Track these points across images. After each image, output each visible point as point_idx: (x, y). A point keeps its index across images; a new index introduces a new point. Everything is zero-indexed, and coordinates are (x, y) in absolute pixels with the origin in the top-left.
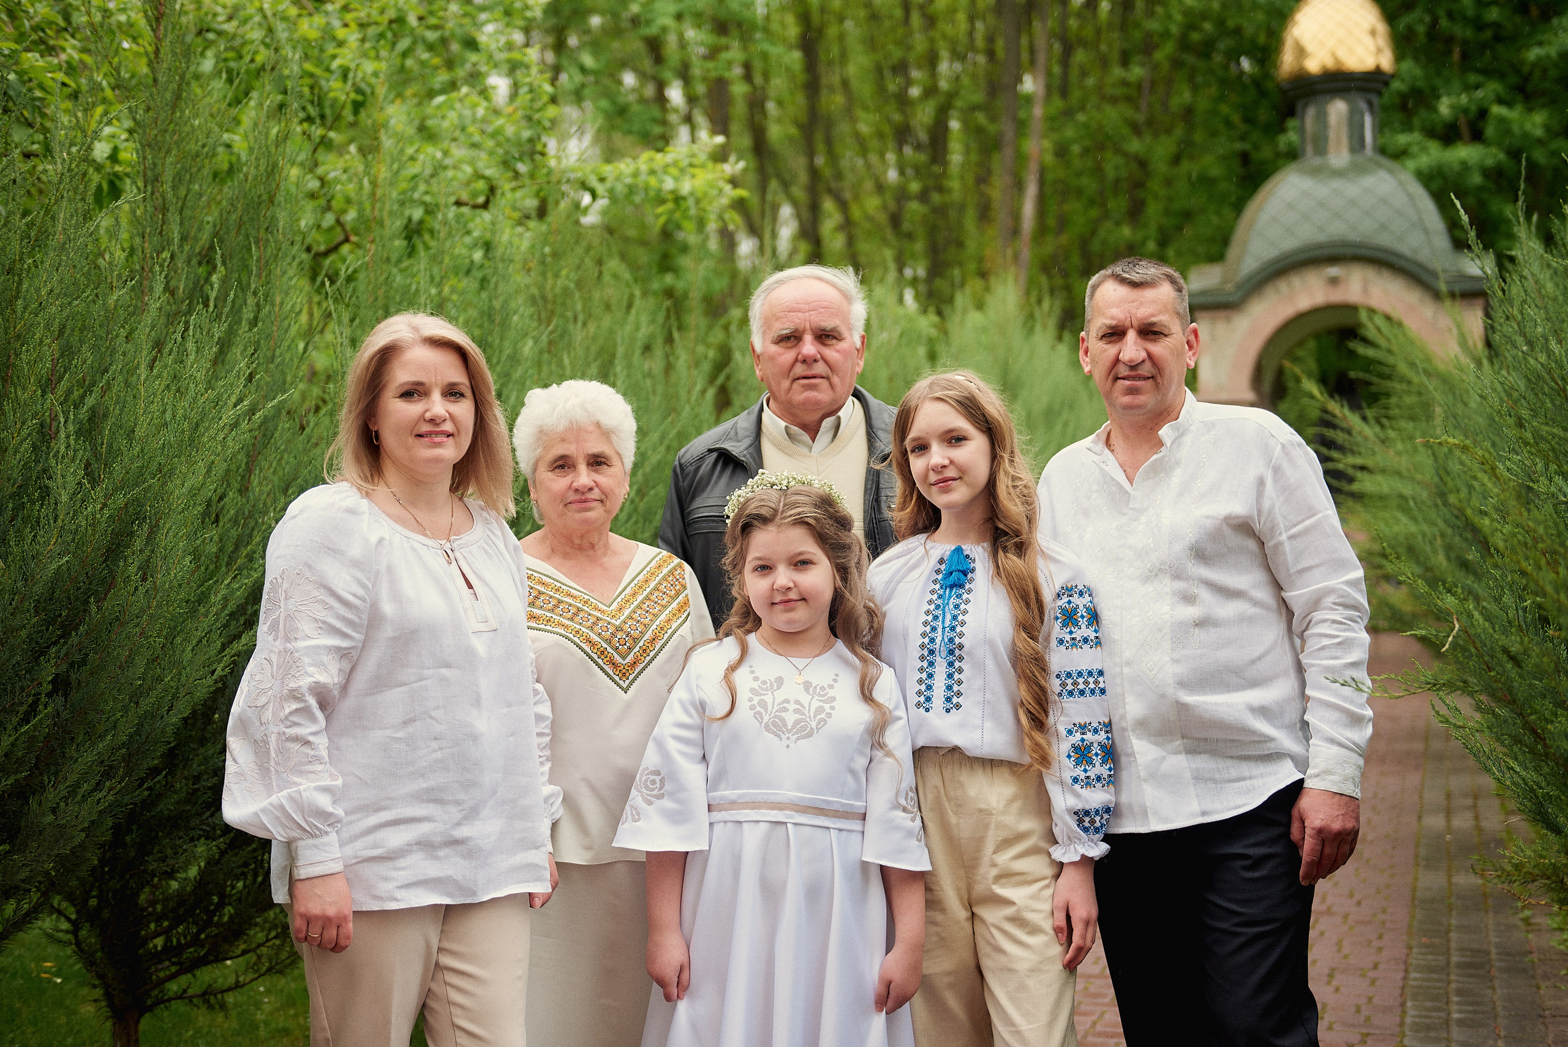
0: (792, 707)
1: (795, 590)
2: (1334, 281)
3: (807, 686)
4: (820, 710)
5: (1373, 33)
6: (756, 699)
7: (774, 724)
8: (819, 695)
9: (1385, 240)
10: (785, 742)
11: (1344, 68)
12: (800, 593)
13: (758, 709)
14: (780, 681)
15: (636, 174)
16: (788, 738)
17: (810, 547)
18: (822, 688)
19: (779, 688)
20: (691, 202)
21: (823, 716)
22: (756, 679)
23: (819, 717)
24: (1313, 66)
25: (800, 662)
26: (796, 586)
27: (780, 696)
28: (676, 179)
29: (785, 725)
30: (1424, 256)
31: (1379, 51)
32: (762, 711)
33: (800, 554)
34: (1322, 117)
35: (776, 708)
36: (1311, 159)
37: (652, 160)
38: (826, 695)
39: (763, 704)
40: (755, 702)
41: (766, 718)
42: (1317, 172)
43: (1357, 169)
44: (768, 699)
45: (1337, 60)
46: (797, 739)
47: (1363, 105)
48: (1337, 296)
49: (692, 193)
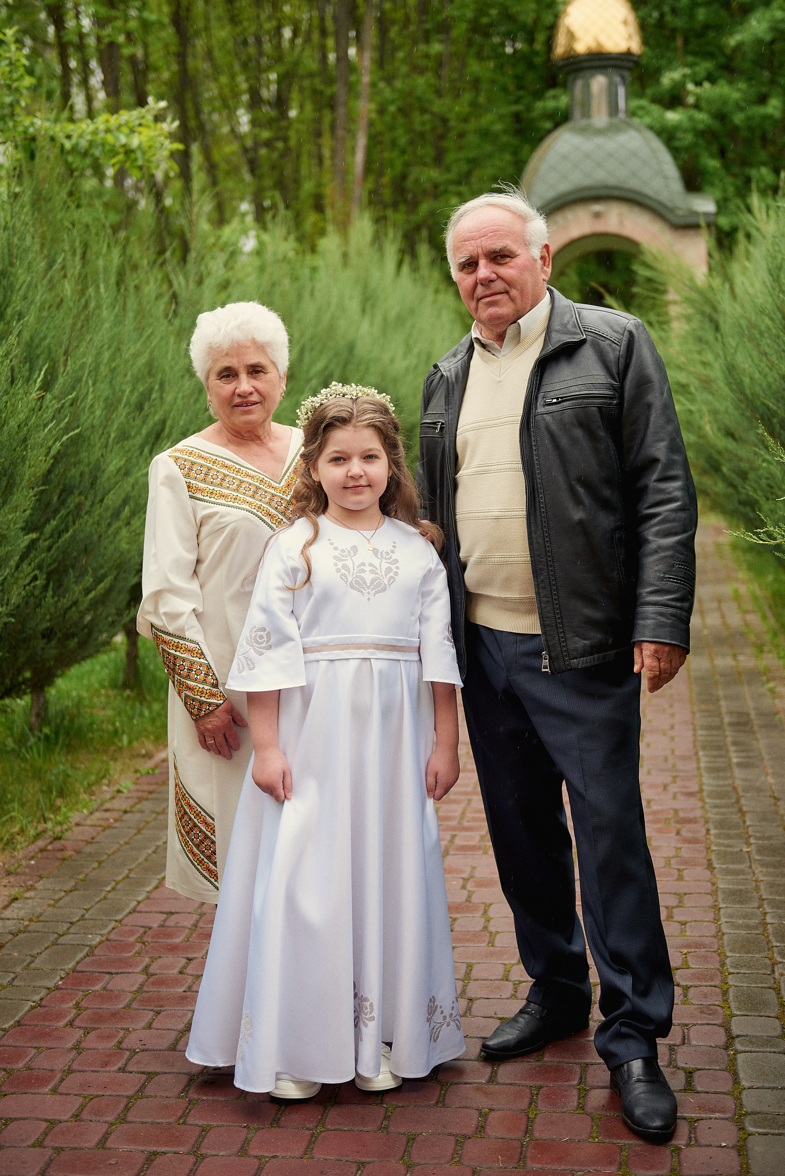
0: (368, 568)
1: (364, 477)
2: (597, 215)
3: (375, 551)
4: (389, 570)
5: (625, 23)
6: (340, 564)
7: (357, 582)
8: (386, 559)
9: (634, 184)
10: (366, 596)
11: (604, 51)
12: (368, 480)
13: (343, 571)
14: (355, 549)
15: (95, 132)
16: (369, 593)
17: (375, 444)
18: (387, 553)
19: (355, 555)
20: (139, 154)
21: (392, 574)
22: (336, 549)
23: (389, 575)
24: (581, 47)
25: (368, 534)
26: (366, 475)
27: (358, 560)
28: (127, 136)
29: (365, 583)
30: (664, 197)
31: (630, 37)
32: (346, 573)
33: (370, 450)
34: (587, 87)
35: (356, 570)
36: (578, 120)
37: (107, 121)
38: (391, 558)
39: (345, 567)
40: (339, 566)
41: (350, 579)
42: (584, 131)
43: (612, 129)
44: (349, 563)
45: (599, 44)
46: (375, 594)
47: (617, 79)
48: (600, 227)
49: (139, 147)
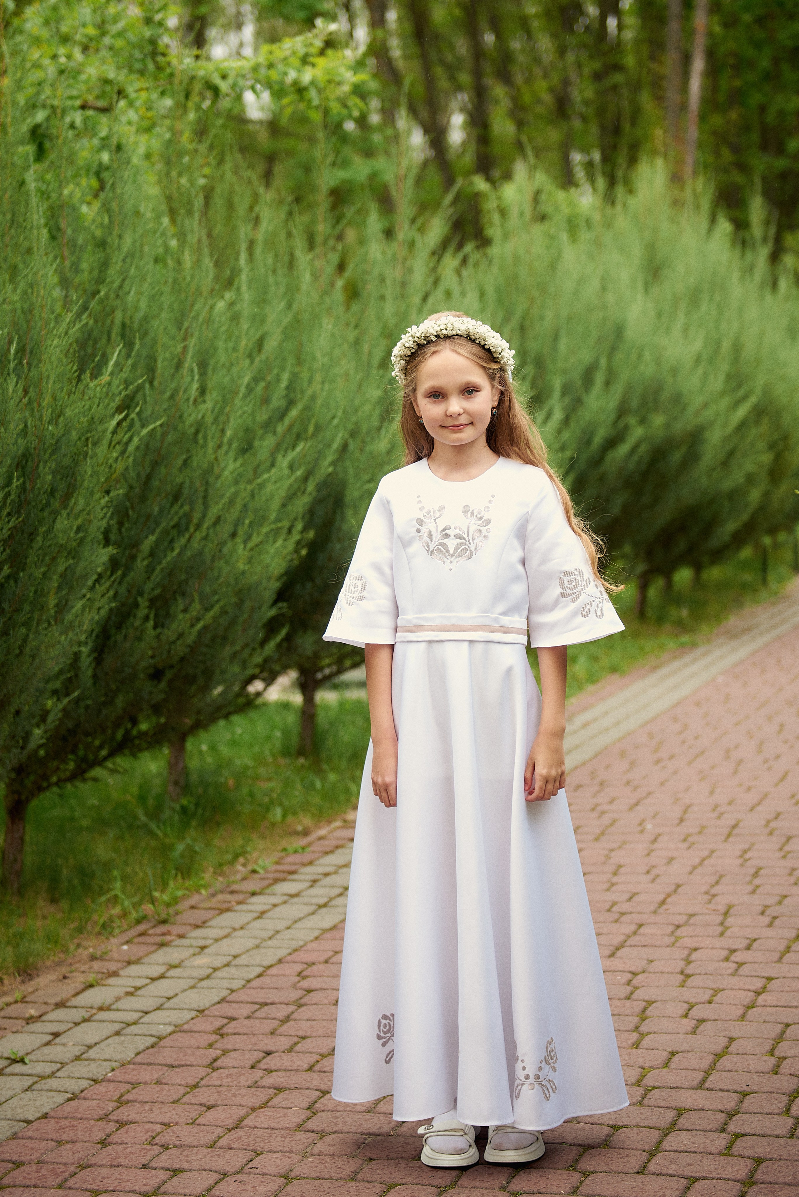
20: (313, 94)
28: (299, 71)
37: (271, 53)
49: (313, 83)
